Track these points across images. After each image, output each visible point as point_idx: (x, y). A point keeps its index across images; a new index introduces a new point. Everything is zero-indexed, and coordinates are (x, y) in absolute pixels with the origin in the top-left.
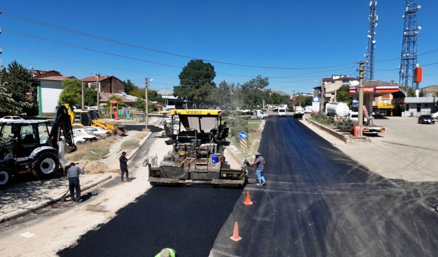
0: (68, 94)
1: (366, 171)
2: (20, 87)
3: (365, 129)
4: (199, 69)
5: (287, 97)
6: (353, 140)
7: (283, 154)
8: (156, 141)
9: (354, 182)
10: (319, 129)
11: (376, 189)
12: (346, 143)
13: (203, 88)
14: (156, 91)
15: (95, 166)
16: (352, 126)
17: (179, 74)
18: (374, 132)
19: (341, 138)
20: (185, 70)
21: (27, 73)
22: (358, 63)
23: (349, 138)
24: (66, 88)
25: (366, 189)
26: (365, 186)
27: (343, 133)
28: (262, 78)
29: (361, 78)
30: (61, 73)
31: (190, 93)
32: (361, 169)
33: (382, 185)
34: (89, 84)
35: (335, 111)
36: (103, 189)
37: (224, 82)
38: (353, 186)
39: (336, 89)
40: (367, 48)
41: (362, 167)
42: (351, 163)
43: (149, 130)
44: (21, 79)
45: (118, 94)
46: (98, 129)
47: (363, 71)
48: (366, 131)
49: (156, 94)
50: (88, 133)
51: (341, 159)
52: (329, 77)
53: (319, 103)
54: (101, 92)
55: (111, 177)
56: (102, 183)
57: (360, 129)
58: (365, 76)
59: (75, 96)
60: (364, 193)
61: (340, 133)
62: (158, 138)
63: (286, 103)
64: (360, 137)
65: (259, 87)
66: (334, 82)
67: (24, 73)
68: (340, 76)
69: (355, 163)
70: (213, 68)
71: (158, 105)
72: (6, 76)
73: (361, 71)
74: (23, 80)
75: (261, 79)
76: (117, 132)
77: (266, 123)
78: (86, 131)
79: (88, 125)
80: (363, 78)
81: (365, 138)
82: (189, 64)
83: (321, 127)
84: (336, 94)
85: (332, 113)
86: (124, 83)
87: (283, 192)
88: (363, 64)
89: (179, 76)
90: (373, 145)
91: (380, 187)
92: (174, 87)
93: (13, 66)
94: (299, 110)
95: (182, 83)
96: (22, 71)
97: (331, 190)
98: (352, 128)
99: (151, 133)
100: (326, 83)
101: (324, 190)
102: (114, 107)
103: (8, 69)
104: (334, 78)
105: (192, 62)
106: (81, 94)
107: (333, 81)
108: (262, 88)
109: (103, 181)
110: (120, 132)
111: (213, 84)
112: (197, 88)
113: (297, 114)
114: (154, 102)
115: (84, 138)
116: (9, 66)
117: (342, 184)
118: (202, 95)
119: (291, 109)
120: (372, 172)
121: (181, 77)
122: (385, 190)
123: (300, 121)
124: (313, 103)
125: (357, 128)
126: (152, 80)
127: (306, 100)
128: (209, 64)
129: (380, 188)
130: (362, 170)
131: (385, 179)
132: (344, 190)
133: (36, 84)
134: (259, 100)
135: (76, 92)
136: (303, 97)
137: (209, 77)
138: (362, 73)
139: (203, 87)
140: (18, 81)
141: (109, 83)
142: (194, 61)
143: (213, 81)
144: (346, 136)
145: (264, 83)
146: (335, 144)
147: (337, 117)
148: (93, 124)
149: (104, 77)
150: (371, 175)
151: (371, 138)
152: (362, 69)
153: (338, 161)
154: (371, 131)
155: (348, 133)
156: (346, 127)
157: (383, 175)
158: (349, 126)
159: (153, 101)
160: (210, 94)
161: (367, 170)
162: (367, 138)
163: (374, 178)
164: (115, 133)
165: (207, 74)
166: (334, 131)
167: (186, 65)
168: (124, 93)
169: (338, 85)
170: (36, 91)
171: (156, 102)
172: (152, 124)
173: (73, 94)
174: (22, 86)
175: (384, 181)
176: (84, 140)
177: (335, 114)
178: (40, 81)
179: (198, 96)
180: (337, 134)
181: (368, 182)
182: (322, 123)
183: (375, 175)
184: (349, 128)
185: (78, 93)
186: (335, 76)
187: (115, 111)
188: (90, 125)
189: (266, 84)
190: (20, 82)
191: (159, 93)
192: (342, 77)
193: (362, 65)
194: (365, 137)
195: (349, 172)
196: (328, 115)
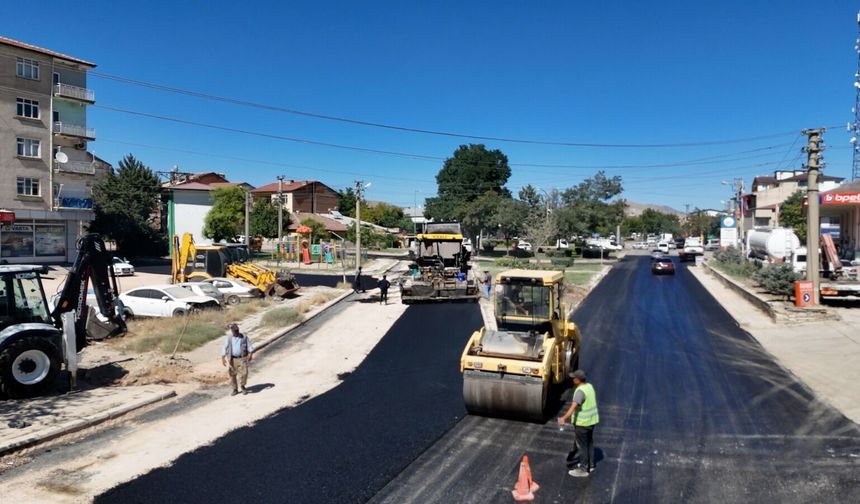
0: (218, 216)
1: (806, 401)
2: (135, 204)
3: (826, 289)
4: (476, 164)
5: (673, 218)
6: (794, 315)
7: (609, 346)
8: (349, 309)
9: (762, 433)
10: (722, 287)
11: (817, 457)
12: (774, 322)
13: (483, 201)
14: (401, 209)
15: (161, 365)
16: (792, 281)
17: (437, 174)
18: (850, 298)
19: (765, 308)
20: (449, 163)
21: (150, 177)
22: (804, 133)
23: (781, 310)
24: (218, 203)
25: (790, 454)
26: (788, 445)
27: (771, 297)
28: (607, 179)
29: (812, 168)
30: (226, 178)
31: (455, 210)
32: (793, 393)
33: (838, 446)
34: (273, 196)
35: (764, 247)
36: (133, 425)
37: (529, 187)
38: (754, 444)
39: (782, 201)
40: (853, 110)
41: (797, 387)
42: (771, 373)
43: (350, 285)
44: (139, 188)
45: (327, 215)
46: (233, 283)
47: (816, 152)
48: (828, 293)
49: (401, 215)
50: (205, 292)
51: (749, 363)
52: (768, 175)
53: (735, 230)
54: (294, 211)
55: (174, 394)
56: (142, 410)
57: (811, 288)
58: (821, 162)
59: (234, 219)
60: (778, 468)
61: (764, 298)
62: (358, 303)
63: (670, 231)
64: (810, 307)
65: (600, 195)
66: (777, 185)
67: (145, 177)
68: (794, 172)
69: (782, 374)
70: (507, 161)
71: (401, 236)
72: (113, 183)
73: (812, 152)
74: (142, 189)
75: (604, 179)
76: (276, 290)
77: (610, 272)
78: (201, 287)
79: (219, 276)
80: (816, 169)
81: (823, 312)
82: (457, 153)
83: (728, 282)
84: (778, 209)
85: (759, 252)
86: (340, 195)
87: (555, 453)
88: (816, 134)
89: (438, 178)
90: (844, 329)
91: (831, 451)
92: (427, 200)
93: (127, 164)
94: (693, 244)
95: (441, 191)
96: (142, 172)
97: (686, 454)
98: (791, 286)
99: (353, 290)
100: (760, 188)
101: (669, 451)
102: (305, 240)
103: (118, 170)
104: (780, 177)
105: (464, 149)
106: (244, 215)
107: (776, 183)
108: (607, 197)
109: (146, 405)
110: (281, 290)
111: (507, 194)
112: (471, 199)
113: (687, 254)
114: (391, 230)
115: (189, 303)
116: (120, 163)
117: (725, 436)
118: (478, 215)
119: (680, 244)
120: (820, 404)
121: (441, 179)
122: (841, 463)
123: (690, 268)
124: (723, 230)
125: (803, 287)
126: (368, 185)
127: (711, 225)
128: (498, 152)
129: (829, 456)
130: (797, 395)
131: (853, 426)
132: (725, 456)
133: (168, 196)
134: (600, 223)
135: (236, 211)
136: (707, 218)
137: (498, 177)
138: (813, 155)
139: (482, 199)
140: (132, 192)
141: (310, 194)
142: (466, 148)
143: (506, 185)
144: (776, 306)
145: (612, 188)
146: (746, 325)
147: (770, 260)
148: (230, 272)
149: (300, 183)
150: (817, 413)
151: (841, 311)
152: (813, 146)
153: (741, 369)
154: (842, 293)
155: (780, 297)
156: (777, 283)
157: (849, 414)
158: (783, 282)
159: (392, 227)
160: (496, 213)
161: (810, 397)
162: (831, 310)
163: (821, 422)
164: (272, 292)
165: (491, 173)
166: (752, 292)
167: (451, 156)
168: (337, 213)
169: (788, 190)
170: (166, 209)
171: (396, 230)
172: (368, 274)
173: (229, 214)
174: (139, 202)
175: (847, 433)
176: (189, 306)
177: (766, 254)
178: (172, 192)
179: (472, 216)
180: (757, 299)
181: (800, 435)
182: (731, 273)
183: (827, 412)
184: (783, 287)
185: (240, 214)
186: (782, 172)
187: (305, 247)
188: (225, 276)
189: (618, 190)
190: (138, 192)
191: (406, 212)
192: (798, 174)
193: (814, 138)
194: (825, 308)
195: (757, 400)
196: (752, 255)
